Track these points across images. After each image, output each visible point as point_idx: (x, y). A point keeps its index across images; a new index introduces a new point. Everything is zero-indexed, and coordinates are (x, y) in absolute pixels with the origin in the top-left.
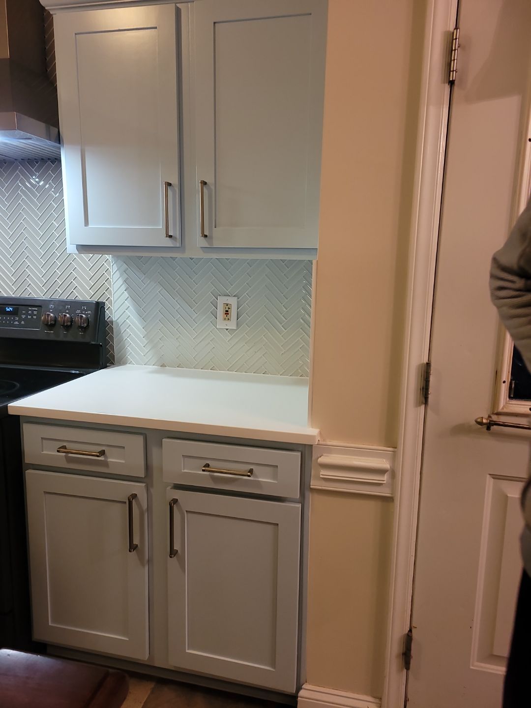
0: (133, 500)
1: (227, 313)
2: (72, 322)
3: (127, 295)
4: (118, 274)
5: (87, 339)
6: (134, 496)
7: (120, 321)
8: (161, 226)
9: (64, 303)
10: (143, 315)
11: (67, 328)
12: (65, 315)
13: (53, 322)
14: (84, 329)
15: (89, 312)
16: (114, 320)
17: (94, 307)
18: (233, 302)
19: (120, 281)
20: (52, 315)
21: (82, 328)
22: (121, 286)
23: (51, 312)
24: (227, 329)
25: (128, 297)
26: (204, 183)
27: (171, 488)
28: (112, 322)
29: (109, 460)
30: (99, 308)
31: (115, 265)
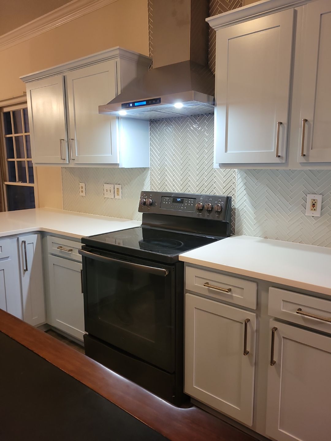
0: (248, 323)
1: (314, 205)
2: (212, 208)
3: (245, 193)
4: (240, 180)
5: (221, 219)
6: (248, 320)
7: (240, 209)
8: (273, 150)
9: (208, 197)
10: (255, 205)
11: (209, 211)
12: (209, 204)
13: (202, 208)
14: (219, 213)
15: (222, 203)
16: (236, 207)
17: (225, 200)
18: (319, 198)
19: (242, 184)
20: (201, 204)
21: (217, 212)
22: (242, 186)
23: (201, 202)
24: (313, 217)
25: (246, 194)
26: (306, 120)
27: (273, 320)
28: (235, 209)
29: (234, 295)
30: (228, 200)
31: (239, 174)
